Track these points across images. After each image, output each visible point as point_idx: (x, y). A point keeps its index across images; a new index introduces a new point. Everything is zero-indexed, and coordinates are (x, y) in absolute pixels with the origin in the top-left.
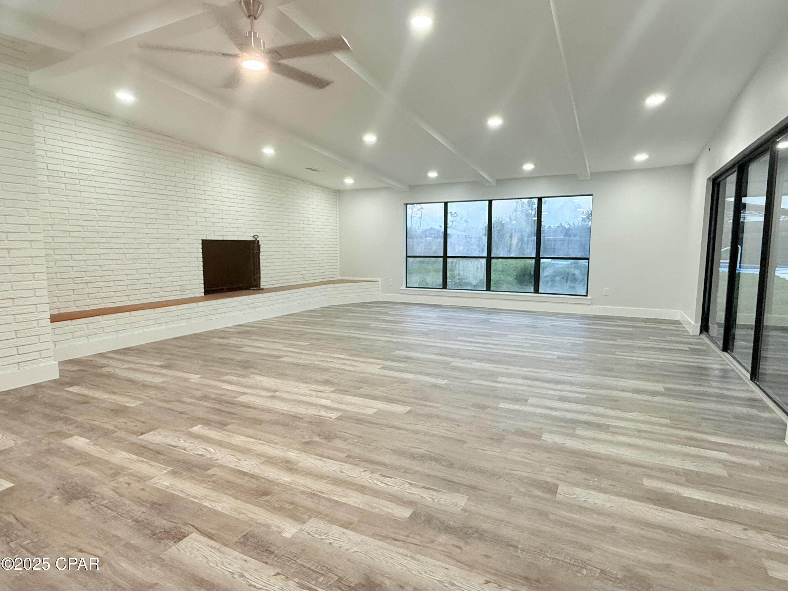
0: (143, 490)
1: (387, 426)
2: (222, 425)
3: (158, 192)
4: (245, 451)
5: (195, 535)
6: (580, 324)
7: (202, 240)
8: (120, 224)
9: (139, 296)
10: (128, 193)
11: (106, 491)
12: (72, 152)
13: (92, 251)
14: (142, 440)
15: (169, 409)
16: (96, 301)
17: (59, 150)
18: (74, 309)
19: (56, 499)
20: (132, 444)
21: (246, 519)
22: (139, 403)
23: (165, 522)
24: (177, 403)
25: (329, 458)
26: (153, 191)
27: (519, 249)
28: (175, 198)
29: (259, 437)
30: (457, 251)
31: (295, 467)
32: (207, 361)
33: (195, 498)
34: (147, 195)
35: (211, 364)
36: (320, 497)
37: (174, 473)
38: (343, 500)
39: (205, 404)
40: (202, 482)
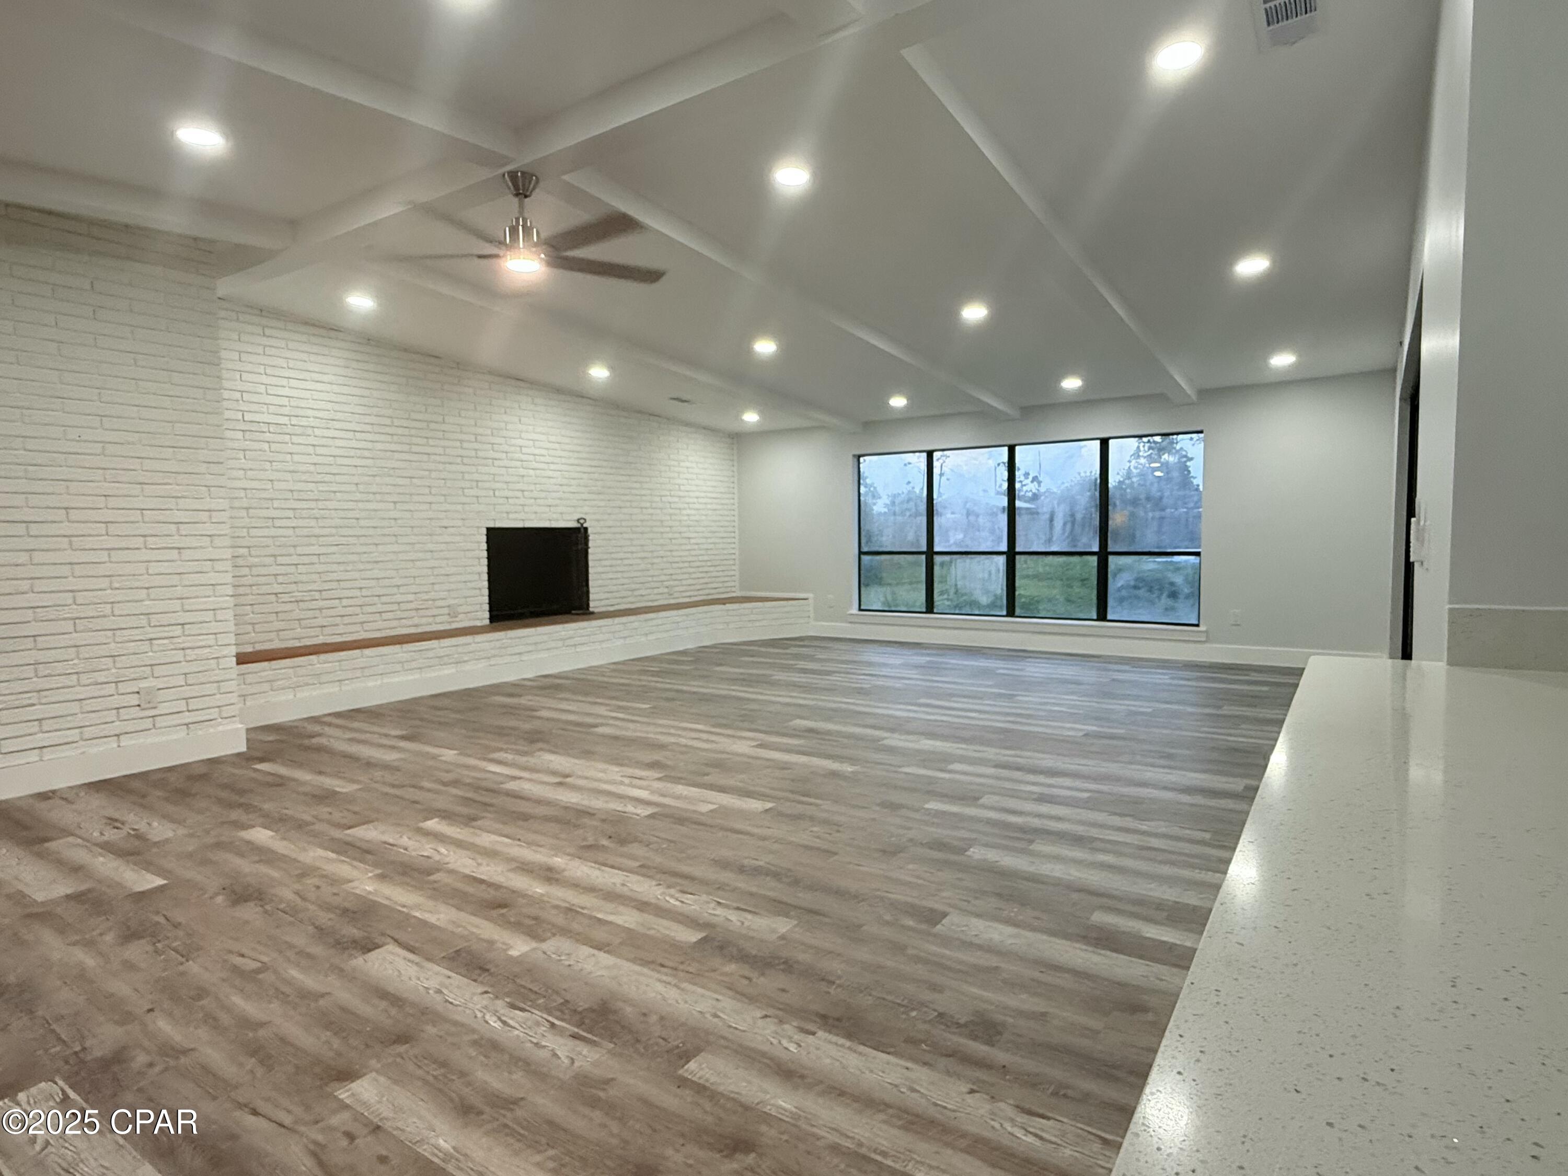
0: (335, 894)
1: (723, 829)
2: (469, 821)
3: (415, 449)
4: (491, 854)
5: (392, 947)
6: (1172, 678)
7: (488, 529)
8: (350, 505)
9: (380, 625)
10: (366, 454)
11: (287, 894)
12: (281, 391)
13: (307, 550)
14: (349, 835)
15: (397, 797)
16: (312, 632)
17: (262, 389)
18: (276, 645)
19: (220, 899)
20: (333, 839)
21: (466, 933)
22: (356, 787)
23: (355, 931)
24: (412, 790)
25: (612, 867)
26: (406, 448)
27: (1068, 537)
28: (443, 459)
29: (518, 837)
30: (952, 542)
31: (557, 876)
32: (474, 730)
33: (404, 906)
34: (397, 455)
35: (481, 734)
36: (577, 912)
37: (382, 877)
38: (611, 918)
39: (454, 791)
40: (421, 889)
